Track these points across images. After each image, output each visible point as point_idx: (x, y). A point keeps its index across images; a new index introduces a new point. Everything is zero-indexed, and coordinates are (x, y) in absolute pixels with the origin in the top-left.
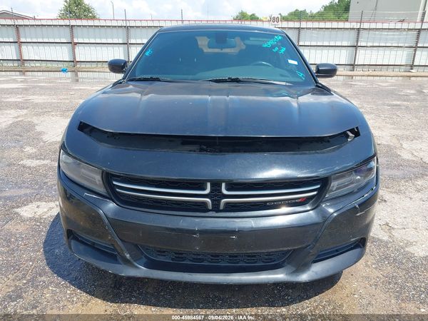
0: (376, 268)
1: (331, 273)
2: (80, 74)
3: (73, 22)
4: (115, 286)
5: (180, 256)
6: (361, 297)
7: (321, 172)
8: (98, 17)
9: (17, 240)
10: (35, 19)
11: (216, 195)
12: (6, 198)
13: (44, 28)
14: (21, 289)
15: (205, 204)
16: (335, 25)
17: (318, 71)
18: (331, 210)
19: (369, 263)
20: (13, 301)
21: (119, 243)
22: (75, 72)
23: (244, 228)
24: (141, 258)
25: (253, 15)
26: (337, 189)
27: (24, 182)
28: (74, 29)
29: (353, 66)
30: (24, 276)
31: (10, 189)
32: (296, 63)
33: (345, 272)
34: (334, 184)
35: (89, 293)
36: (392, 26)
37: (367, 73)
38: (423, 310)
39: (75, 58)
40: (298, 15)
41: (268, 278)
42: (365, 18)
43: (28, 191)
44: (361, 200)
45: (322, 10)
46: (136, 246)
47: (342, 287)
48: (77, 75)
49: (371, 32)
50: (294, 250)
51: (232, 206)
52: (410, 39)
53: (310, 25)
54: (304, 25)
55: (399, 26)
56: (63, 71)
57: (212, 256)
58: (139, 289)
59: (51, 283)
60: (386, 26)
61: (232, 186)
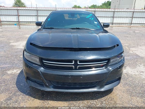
0: (123, 87)
1: (110, 88)
2: (21, 26)
3: (18, 8)
4: (42, 95)
5: (64, 84)
6: (120, 96)
7: (108, 57)
8: (26, 6)
9: (7, 81)
10: (4, 7)
11: (76, 64)
12: (2, 68)
13: (8, 10)
14: (11, 97)
15: (72, 67)
16: (106, 10)
17: (104, 25)
18: (111, 69)
19: (121, 86)
20: (9, 101)
21: (45, 80)
22: (19, 25)
23: (84, 75)
24: (51, 85)
25: (79, 6)
26: (112, 62)
27: (7, 63)
28: (19, 11)
29: (112, 23)
30: (11, 93)
31: (2, 65)
32: (97, 23)
33: (114, 88)
34: (112, 61)
35: (34, 97)
36: (125, 10)
37: (117, 26)
38: (138, 99)
39: (19, 21)
40: (94, 7)
41: (92, 90)
42: (116, 8)
43: (9, 65)
44: (119, 65)
45: (102, 5)
46: (50, 81)
47: (113, 93)
48: (20, 26)
49: (118, 12)
50: (100, 81)
51: (81, 68)
52: (130, 15)
53: (98, 10)
54: (96, 10)
55: (127, 10)
56: (15, 25)
57: (74, 84)
58: (50, 95)
59: (21, 94)
60: (123, 10)
61: (81, 61)
